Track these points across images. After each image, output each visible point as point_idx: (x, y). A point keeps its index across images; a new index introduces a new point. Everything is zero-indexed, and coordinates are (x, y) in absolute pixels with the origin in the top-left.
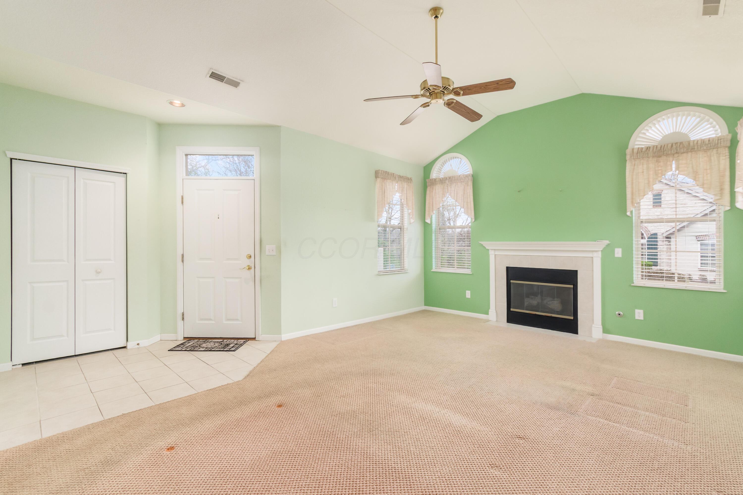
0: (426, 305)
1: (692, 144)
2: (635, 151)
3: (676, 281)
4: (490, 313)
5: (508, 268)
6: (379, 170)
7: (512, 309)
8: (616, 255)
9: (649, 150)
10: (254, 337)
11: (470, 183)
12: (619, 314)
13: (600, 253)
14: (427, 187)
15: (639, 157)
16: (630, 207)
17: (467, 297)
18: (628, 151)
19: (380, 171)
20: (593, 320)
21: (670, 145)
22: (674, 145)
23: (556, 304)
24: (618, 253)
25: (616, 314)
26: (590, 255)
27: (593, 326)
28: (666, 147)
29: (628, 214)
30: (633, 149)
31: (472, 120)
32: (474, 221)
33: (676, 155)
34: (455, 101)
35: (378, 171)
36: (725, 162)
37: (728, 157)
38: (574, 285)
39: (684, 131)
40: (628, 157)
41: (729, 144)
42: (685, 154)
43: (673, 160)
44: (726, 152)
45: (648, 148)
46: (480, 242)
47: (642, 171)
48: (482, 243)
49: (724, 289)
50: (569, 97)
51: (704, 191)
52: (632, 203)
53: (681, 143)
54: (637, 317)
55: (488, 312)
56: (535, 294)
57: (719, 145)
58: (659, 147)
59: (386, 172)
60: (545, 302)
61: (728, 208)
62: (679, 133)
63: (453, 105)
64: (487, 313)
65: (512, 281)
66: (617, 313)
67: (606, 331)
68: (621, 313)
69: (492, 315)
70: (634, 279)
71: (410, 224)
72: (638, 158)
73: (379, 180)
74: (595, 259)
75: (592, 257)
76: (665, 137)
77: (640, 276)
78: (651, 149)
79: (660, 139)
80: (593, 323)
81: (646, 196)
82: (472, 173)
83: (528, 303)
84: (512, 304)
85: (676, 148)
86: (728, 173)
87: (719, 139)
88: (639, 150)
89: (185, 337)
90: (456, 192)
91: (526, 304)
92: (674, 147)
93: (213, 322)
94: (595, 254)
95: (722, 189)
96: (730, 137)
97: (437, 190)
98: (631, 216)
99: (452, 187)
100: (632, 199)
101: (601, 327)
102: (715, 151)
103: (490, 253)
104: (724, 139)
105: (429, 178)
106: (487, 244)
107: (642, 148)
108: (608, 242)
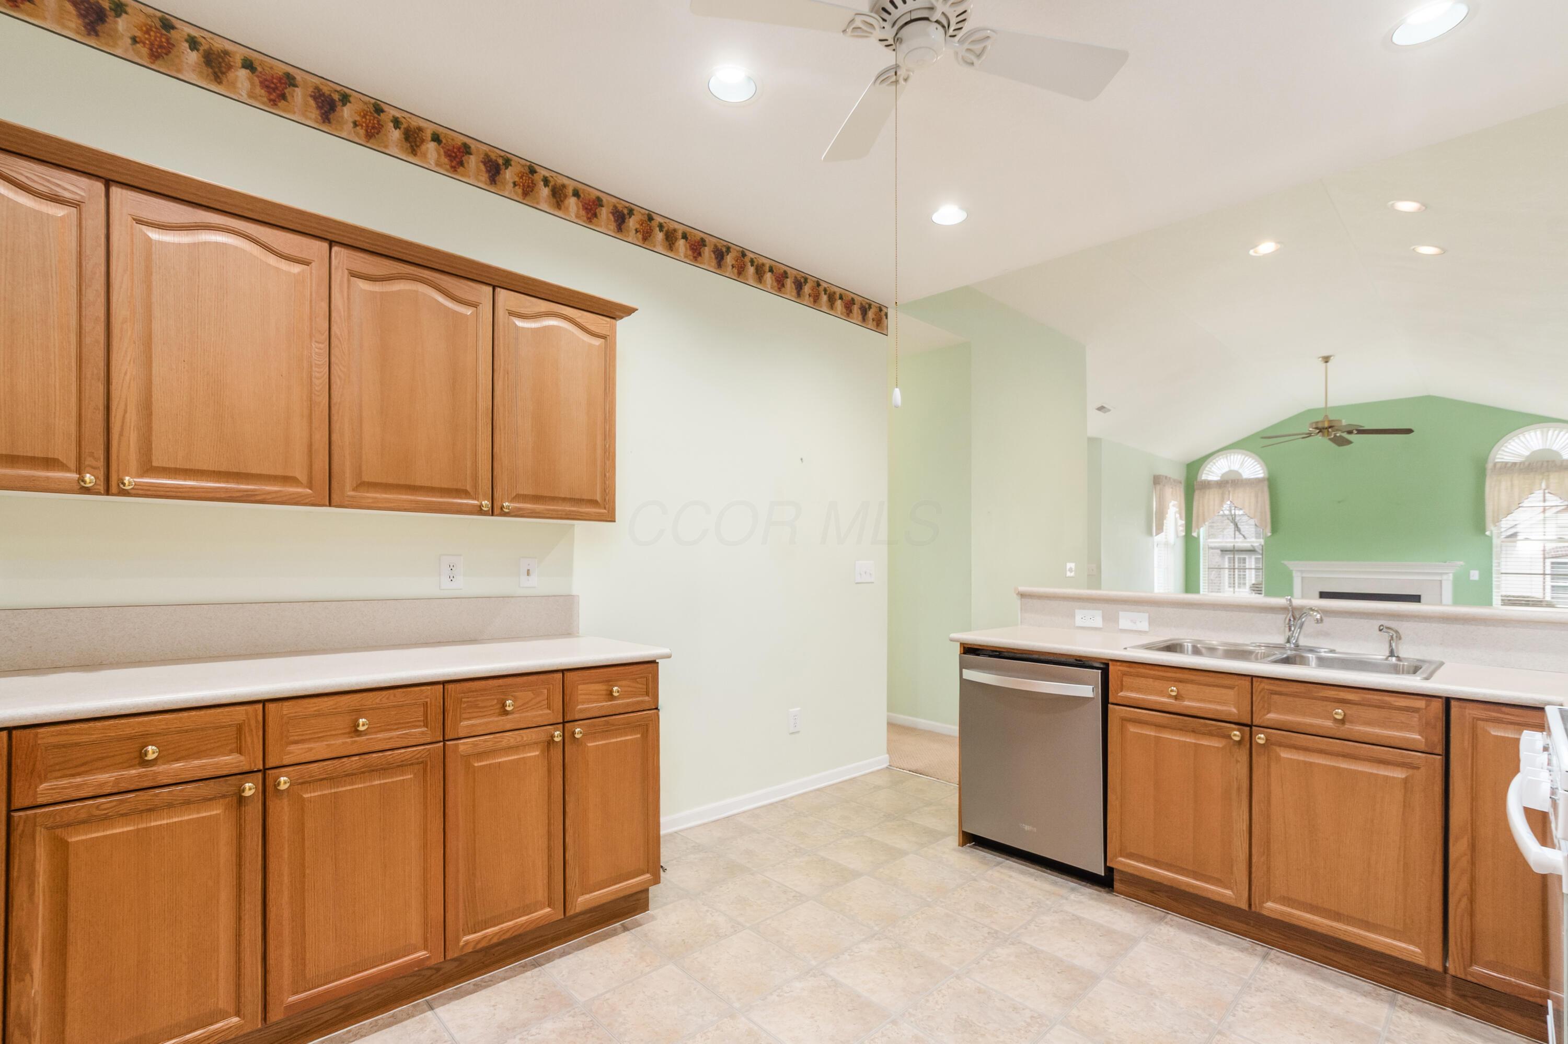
1: (1565, 463)
2: (1498, 466)
5: (1322, 595)
8: (1472, 578)
9: (1514, 466)
11: (1266, 489)
13: (1451, 575)
14: (1194, 491)
15: (1501, 473)
16: (1490, 527)
18: (1489, 466)
19: (1159, 477)
21: (1539, 463)
22: (1544, 462)
24: (1474, 575)
26: (1438, 578)
28: (1534, 464)
29: (1488, 533)
30: (1495, 464)
32: (1270, 535)
33: (1546, 473)
39: (1555, 447)
40: (1489, 472)
42: (1556, 474)
43: (1542, 478)
45: (1513, 464)
46: (1281, 561)
47: (1506, 487)
48: (1284, 562)
50: (1416, 398)
52: (1493, 521)
53: (1553, 461)
58: (1527, 464)
62: (1550, 450)
73: (1159, 487)
74: (1444, 583)
76: (1534, 453)
77: (1500, 602)
78: (1517, 466)
79: (1527, 454)
81: (1510, 515)
82: (1267, 477)
85: (1546, 466)
88: (1503, 465)
90: (1242, 499)
92: (1544, 464)
94: (1445, 577)
97: (1211, 495)
98: (1490, 536)
99: (1236, 492)
100: (1493, 517)
103: (1294, 574)
105: (1197, 479)
106: (1292, 565)
107: (1506, 464)
108: (1461, 563)
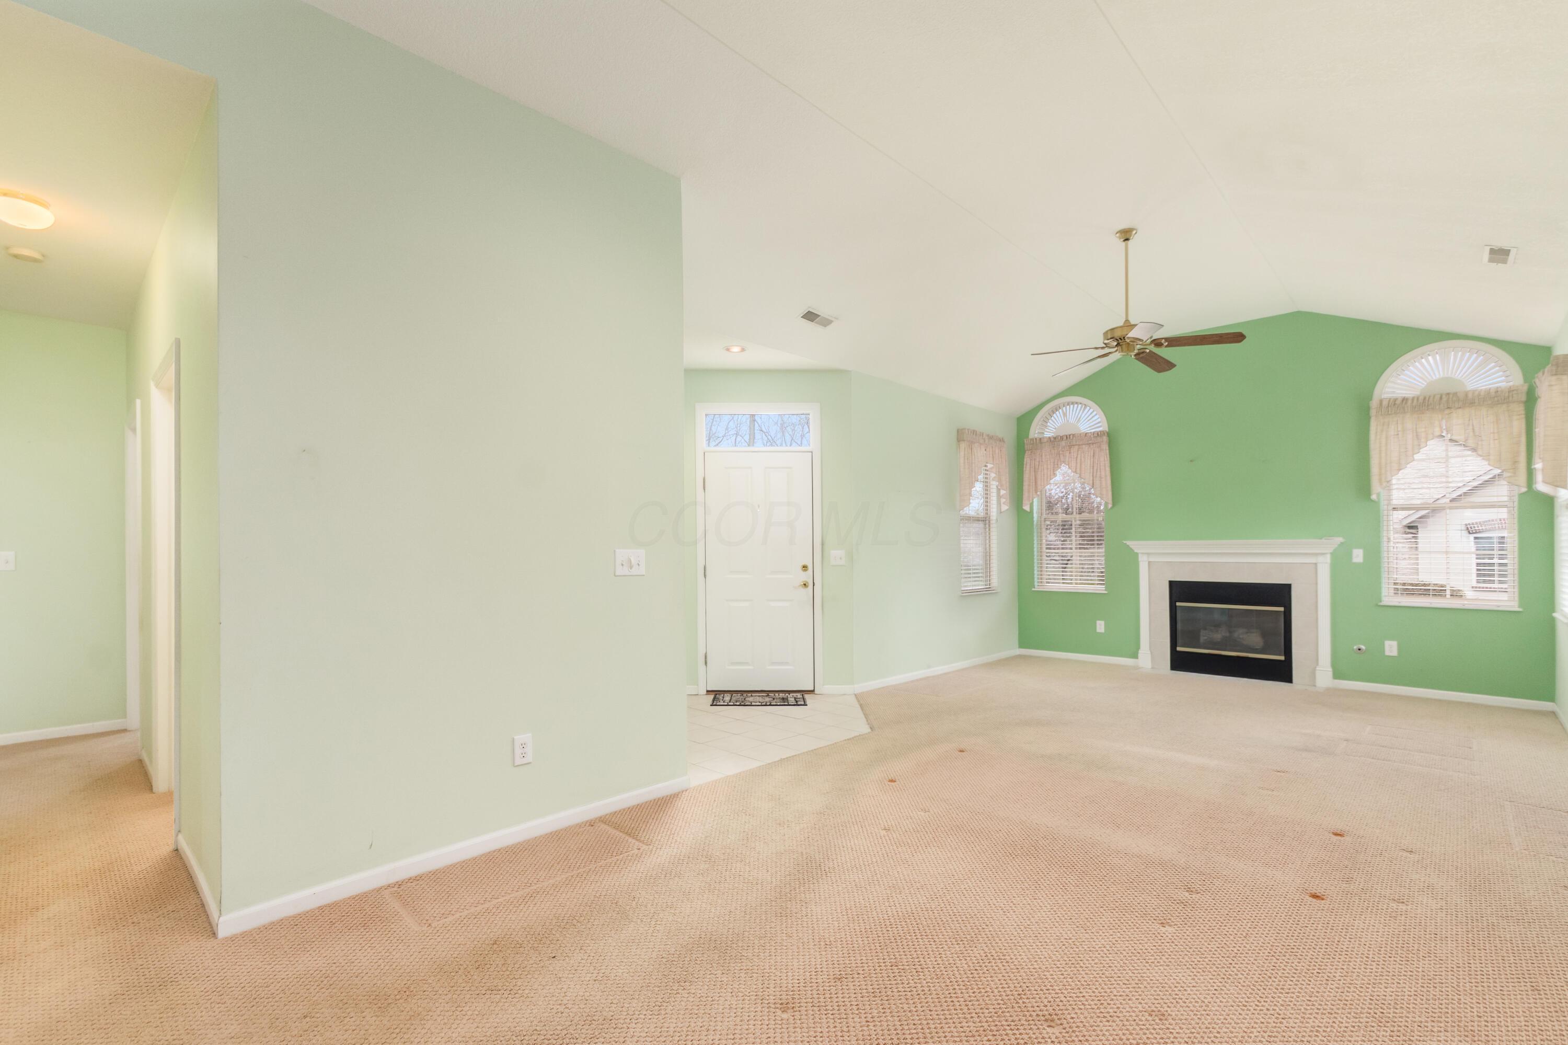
0: (1022, 645)
1: (1470, 396)
2: (1385, 403)
3: (1448, 596)
4: (1140, 655)
5: (1172, 584)
6: (965, 429)
7: (1179, 649)
8: (1355, 560)
9: (1406, 403)
10: (813, 689)
11: (1105, 447)
12: (1359, 649)
13: (1329, 556)
14: (1025, 454)
15: (1390, 412)
16: (1376, 488)
17: (1098, 630)
18: (1374, 403)
19: (967, 431)
20: (1317, 660)
21: (1438, 397)
22: (1444, 396)
23: (1254, 639)
24: (1358, 556)
25: (1353, 650)
26: (1312, 560)
27: (1317, 669)
28: (1431, 399)
29: (1374, 497)
30: (1381, 401)
31: (1159, 370)
32: (1111, 508)
33: (1447, 411)
34: (1148, 351)
35: (962, 429)
36: (1518, 425)
37: (1523, 416)
38: (1285, 607)
39: (1458, 376)
40: (1373, 412)
41: (1524, 398)
42: (1460, 411)
43: (1442, 419)
44: (1520, 409)
45: (1405, 400)
46: (1125, 542)
47: (1396, 433)
48: (1128, 543)
49: (1519, 607)
51: (1489, 464)
52: (1380, 480)
53: (1455, 394)
54: (1387, 653)
55: (1138, 653)
56: (1217, 625)
57: (1511, 399)
58: (1421, 398)
59: (974, 431)
60: (1236, 635)
61: (1524, 490)
62: (1452, 380)
63: (1145, 354)
64: (1135, 655)
65: (1178, 604)
66: (1355, 647)
67: (1337, 675)
68: (1363, 647)
69: (1145, 660)
70: (1383, 594)
71: (1001, 512)
72: (1388, 414)
73: (963, 445)
74: (1320, 567)
75: (1316, 564)
76: (1430, 384)
77: (1392, 591)
78: (1410, 402)
79: (1423, 386)
80: (1317, 664)
81: (1401, 472)
82: (1107, 430)
83: (1206, 638)
84: (1179, 641)
85: (1448, 401)
86: (1523, 439)
87: (1511, 390)
88: (1391, 402)
89: (708, 689)
90: (1079, 461)
91: (1202, 639)
92: (1445, 398)
93: (751, 667)
94: (1320, 559)
95: (1515, 462)
96: (1525, 388)
97: (1044, 457)
98: (1377, 500)
99: (1072, 451)
100: (1380, 474)
101: (1330, 669)
102: (1504, 406)
103: (1140, 560)
104: (1517, 390)
105: (1028, 437)
106: (1136, 545)
107: (1395, 400)
108: (1341, 539)
